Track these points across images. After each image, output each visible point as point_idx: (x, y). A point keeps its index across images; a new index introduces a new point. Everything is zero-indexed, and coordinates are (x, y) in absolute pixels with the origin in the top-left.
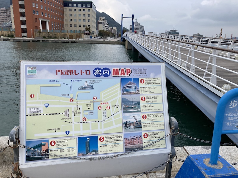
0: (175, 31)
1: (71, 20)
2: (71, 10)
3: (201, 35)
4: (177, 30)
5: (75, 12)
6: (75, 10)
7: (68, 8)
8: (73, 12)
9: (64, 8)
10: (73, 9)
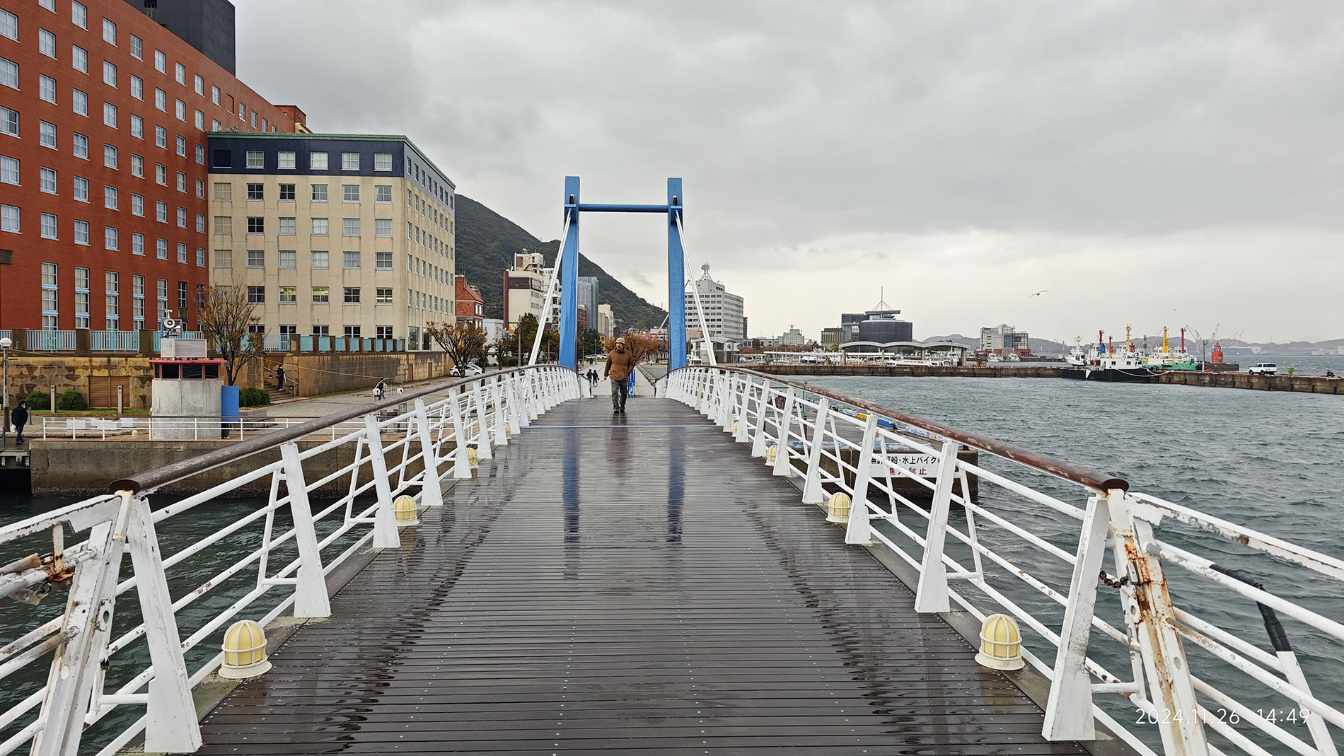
0: (888, 314)
1: (257, 257)
2: (256, 192)
3: (1017, 331)
4: (898, 312)
5: (287, 207)
6: (288, 192)
7: (240, 182)
8: (271, 207)
9: (214, 178)
10: (272, 184)
